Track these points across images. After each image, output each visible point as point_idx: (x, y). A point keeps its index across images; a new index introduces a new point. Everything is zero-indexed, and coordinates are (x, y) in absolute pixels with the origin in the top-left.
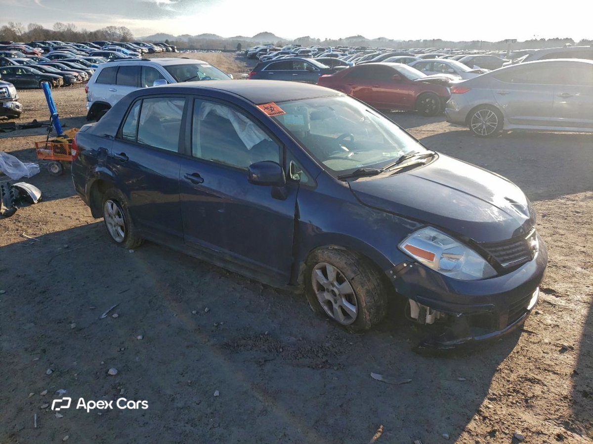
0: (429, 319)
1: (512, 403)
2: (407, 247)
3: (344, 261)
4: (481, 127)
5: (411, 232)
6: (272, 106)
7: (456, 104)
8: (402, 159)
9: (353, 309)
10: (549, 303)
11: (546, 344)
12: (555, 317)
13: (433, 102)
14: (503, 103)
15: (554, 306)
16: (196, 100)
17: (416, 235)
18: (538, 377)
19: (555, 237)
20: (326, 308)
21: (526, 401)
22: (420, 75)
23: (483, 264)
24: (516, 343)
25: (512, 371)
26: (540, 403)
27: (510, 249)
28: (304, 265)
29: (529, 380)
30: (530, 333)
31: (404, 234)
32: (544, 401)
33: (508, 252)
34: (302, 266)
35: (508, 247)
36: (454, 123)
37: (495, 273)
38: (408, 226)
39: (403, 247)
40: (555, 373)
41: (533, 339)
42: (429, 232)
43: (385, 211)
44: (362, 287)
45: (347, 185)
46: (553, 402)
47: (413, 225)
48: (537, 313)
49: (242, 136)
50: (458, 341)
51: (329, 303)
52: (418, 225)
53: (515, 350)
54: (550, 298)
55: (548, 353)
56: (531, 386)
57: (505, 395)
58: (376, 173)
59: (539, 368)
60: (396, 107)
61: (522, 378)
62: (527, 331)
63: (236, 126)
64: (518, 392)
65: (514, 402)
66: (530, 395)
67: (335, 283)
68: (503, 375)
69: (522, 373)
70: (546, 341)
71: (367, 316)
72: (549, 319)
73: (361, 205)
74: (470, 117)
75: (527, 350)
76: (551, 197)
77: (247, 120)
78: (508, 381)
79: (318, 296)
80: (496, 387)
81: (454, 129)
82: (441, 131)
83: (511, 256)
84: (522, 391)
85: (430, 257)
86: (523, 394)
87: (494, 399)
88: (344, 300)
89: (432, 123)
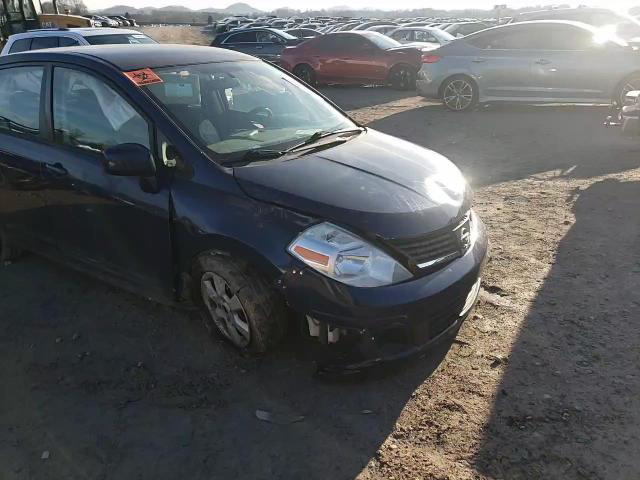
0: (331, 336)
1: (421, 440)
2: (297, 248)
3: (229, 270)
4: (455, 100)
5: (303, 229)
6: (146, 72)
7: (428, 74)
8: (316, 137)
9: (245, 327)
10: (492, 304)
11: (478, 357)
12: (494, 322)
13: (408, 74)
14: (477, 73)
15: (496, 307)
16: (55, 68)
17: (308, 233)
18: (459, 402)
19: (513, 223)
20: (221, 327)
21: (438, 435)
22: (395, 44)
23: (394, 265)
24: (442, 358)
25: (430, 397)
26: (454, 437)
27: (431, 244)
28: (188, 276)
29: (449, 407)
30: (461, 344)
31: (295, 232)
32: (459, 434)
33: (428, 248)
34: (186, 277)
35: (427, 243)
36: (428, 97)
37: (411, 276)
38: (299, 223)
39: (292, 249)
40: (480, 395)
41: (465, 352)
42: (325, 229)
43: (273, 204)
44: (251, 301)
45: (231, 172)
46: (470, 434)
47: (306, 221)
48: (476, 318)
49: (108, 111)
50: (365, 364)
51: (223, 321)
52: (311, 220)
53: (439, 368)
54: (495, 298)
55: (477, 369)
56: (448, 415)
57: (415, 429)
58: (278, 156)
59: (463, 390)
60: (369, 82)
61: (440, 404)
62: (459, 342)
63: (100, 99)
64: (430, 424)
65: (424, 438)
66: (445, 427)
67: (225, 297)
68: (419, 402)
69: (441, 397)
70: (479, 353)
71: (259, 337)
72: (488, 325)
73: (245, 197)
74: (443, 89)
75: (454, 367)
76: (519, 177)
77: (115, 93)
78: (423, 410)
79: (212, 312)
80: (406, 419)
81: (427, 104)
82: (414, 106)
83: (432, 254)
84: (436, 423)
85: (324, 260)
86: (437, 426)
87: (401, 437)
88: (236, 317)
89: (405, 98)
